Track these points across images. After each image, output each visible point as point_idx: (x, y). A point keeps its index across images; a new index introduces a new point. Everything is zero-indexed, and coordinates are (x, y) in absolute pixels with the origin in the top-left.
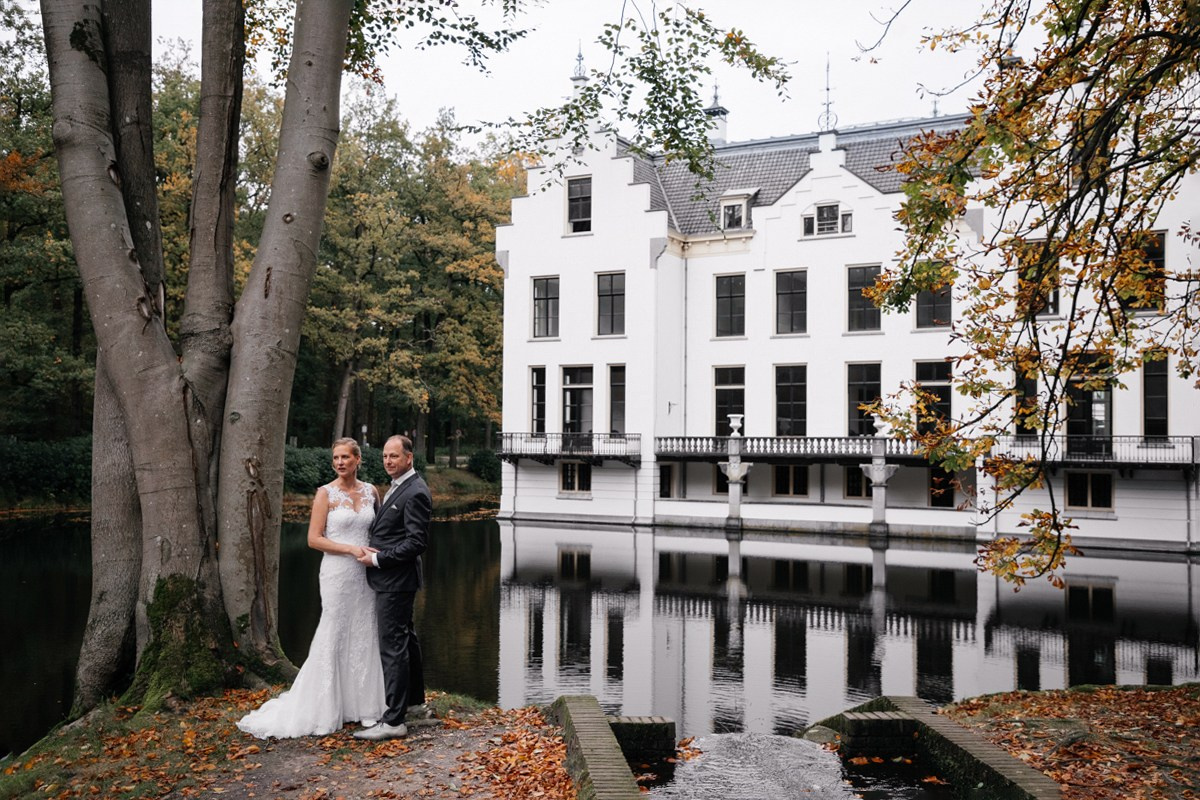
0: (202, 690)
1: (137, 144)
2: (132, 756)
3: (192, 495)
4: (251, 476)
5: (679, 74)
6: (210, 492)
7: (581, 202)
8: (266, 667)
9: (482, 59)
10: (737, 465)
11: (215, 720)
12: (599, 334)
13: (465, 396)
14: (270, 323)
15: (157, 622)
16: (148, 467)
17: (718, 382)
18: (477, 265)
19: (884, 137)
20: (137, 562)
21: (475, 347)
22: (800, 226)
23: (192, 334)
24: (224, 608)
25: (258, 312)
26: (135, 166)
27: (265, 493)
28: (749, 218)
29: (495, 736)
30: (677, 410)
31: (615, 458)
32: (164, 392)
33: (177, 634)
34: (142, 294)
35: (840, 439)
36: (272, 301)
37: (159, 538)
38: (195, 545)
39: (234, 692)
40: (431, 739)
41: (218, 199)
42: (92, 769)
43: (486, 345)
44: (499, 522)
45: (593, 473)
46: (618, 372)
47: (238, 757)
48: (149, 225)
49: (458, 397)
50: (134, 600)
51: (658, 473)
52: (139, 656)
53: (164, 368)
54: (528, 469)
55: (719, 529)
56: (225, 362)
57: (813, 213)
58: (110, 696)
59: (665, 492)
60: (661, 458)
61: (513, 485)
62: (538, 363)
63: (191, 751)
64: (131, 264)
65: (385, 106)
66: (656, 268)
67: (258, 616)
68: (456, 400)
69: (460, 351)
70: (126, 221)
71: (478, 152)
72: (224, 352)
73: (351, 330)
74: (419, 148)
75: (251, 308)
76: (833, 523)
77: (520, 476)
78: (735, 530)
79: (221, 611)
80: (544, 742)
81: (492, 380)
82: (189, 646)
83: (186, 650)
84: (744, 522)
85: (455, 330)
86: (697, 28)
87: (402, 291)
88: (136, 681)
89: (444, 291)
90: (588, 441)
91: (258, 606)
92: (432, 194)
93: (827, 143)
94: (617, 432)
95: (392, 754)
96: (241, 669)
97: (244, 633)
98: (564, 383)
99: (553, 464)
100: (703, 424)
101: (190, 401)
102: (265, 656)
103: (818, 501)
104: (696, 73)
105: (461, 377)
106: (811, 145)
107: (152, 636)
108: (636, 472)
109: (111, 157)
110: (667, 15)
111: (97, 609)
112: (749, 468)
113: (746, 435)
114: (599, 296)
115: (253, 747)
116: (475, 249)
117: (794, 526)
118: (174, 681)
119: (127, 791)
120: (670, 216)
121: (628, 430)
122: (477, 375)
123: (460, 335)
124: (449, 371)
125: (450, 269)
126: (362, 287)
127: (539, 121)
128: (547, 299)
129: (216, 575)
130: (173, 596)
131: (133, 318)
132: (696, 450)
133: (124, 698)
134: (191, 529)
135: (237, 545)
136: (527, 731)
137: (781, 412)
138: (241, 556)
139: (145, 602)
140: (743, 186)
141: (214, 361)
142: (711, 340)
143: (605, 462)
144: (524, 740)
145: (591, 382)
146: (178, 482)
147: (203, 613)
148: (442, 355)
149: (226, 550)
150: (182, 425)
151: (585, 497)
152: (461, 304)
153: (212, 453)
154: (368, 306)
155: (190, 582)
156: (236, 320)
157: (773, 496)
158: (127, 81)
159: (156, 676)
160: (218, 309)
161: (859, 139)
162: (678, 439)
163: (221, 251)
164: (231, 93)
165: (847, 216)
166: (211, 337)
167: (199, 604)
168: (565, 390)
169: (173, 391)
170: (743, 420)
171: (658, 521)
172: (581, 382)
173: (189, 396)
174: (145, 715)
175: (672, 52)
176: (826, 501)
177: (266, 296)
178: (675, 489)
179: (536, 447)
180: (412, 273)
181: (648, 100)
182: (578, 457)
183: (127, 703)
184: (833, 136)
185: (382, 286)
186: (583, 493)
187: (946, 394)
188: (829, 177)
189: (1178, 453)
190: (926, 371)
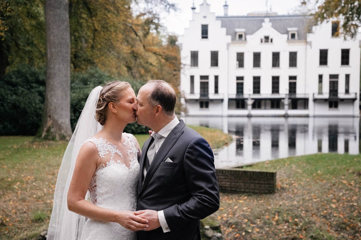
7: (205, 31)
12: (211, 67)
17: (237, 80)
22: (260, 41)
28: (245, 38)
45: (209, 104)
46: (216, 78)
51: (228, 103)
57: (263, 38)
60: (229, 100)
66: (228, 50)
90: (207, 95)
93: (267, 20)
99: (197, 102)
108: (222, 103)
114: (211, 57)
120: (232, 37)
132: (239, 97)
137: (254, 88)
140: (239, 28)
143: (212, 101)
165: (271, 39)
168: (201, 82)
172: (206, 80)
182: (205, 99)
186: (206, 109)
187: (295, 83)
188: (267, 29)
189: (352, 96)
190: (291, 78)
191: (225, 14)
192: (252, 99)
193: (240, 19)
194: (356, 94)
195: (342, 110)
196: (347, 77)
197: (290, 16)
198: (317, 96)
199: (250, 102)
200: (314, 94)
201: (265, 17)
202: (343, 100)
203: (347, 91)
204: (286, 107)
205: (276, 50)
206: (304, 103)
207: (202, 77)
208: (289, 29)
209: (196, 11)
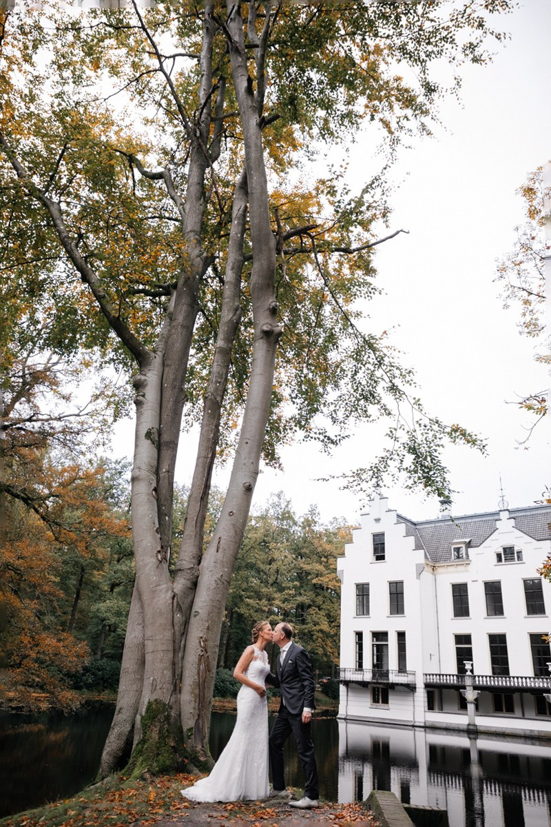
0: (164, 771)
1: (166, 481)
2: (120, 801)
3: (170, 655)
4: (201, 647)
5: (428, 449)
6: (180, 655)
7: (380, 545)
8: (199, 761)
9: (329, 449)
10: (471, 692)
11: (168, 788)
12: (391, 614)
13: (321, 649)
14: (218, 565)
15: (145, 727)
16: (151, 638)
17: (457, 643)
18: (328, 579)
19: (534, 513)
20: (140, 692)
21: (326, 623)
22: (495, 558)
23: (180, 570)
24: (180, 722)
25: (213, 560)
26: (164, 491)
27: (208, 657)
28: (467, 554)
29: (331, 814)
30: (435, 658)
31: (402, 685)
32: (163, 599)
33: (155, 735)
34: (159, 549)
35: (530, 678)
36: (220, 554)
37: (152, 678)
38: (169, 684)
39: (181, 775)
40: (291, 811)
41: (199, 504)
42: (97, 805)
43: (332, 622)
44: (338, 720)
45: (390, 694)
46: (401, 636)
47: (177, 809)
48: (167, 518)
49: (317, 649)
50: (136, 714)
51: (426, 695)
52: (134, 746)
53: (165, 586)
54: (354, 690)
55: (463, 731)
56: (195, 585)
57: (501, 551)
58: (117, 771)
59: (431, 707)
60: (427, 686)
61: (346, 699)
62: (359, 629)
63: (152, 802)
64: (156, 534)
65: (286, 504)
66: (419, 579)
67: (198, 730)
68: (316, 651)
69: (318, 624)
70: (157, 515)
71: (329, 525)
72: (194, 580)
73: (264, 611)
74: (300, 524)
75: (210, 557)
76: (531, 731)
77: (349, 694)
78: (473, 732)
79: (179, 724)
80: (362, 819)
81: (335, 641)
82: (160, 743)
83: (158, 745)
84: (478, 727)
85: (316, 613)
86: (435, 427)
87: (290, 592)
88: (130, 761)
89: (311, 593)
90: (386, 674)
91: (199, 723)
92: (306, 545)
93: (504, 515)
94: (402, 668)
95: (266, 817)
96: (186, 761)
97: (190, 739)
98: (373, 641)
99: (367, 687)
100: (450, 667)
101: (175, 604)
102: (200, 754)
103: (521, 716)
104: (437, 448)
105: (319, 639)
106: (496, 517)
107: (142, 735)
108: (413, 694)
109: (154, 485)
110: (420, 422)
111: (118, 718)
112: (478, 693)
113: (475, 674)
114: (390, 594)
115: (186, 804)
116: (327, 572)
117: (508, 731)
118: (149, 763)
119: (112, 819)
120: (425, 553)
121: (408, 669)
122: (327, 638)
123: (318, 616)
124: (312, 635)
125: (314, 581)
126: (271, 589)
127: (358, 475)
128: (363, 595)
129: (178, 702)
130: (156, 712)
131: (154, 560)
132: (447, 682)
133: (123, 771)
134: (168, 673)
135: (191, 686)
136: (350, 812)
137: (494, 661)
138: (192, 692)
139: (141, 715)
140: (462, 538)
141: (189, 584)
142: (452, 619)
143: (396, 687)
144: (349, 817)
145: (387, 641)
146: (164, 647)
147: (169, 724)
148: (310, 626)
149: (185, 688)
150: (170, 616)
151: (386, 708)
152: (319, 600)
153: (183, 633)
154: (274, 599)
155: (164, 704)
156: (202, 563)
157: (493, 712)
158: (166, 453)
159: (141, 759)
160: (194, 557)
161: (521, 514)
162: (436, 675)
163: (198, 529)
164: (210, 456)
165: (519, 552)
166: (189, 571)
167: (168, 718)
168: (373, 645)
169: (168, 598)
170: (472, 665)
171: (427, 724)
172: (382, 641)
173: (175, 601)
174: (131, 781)
175: (424, 439)
176: (526, 717)
177: (217, 551)
178: (436, 706)
179: (358, 677)
180: (296, 583)
181: (414, 463)
182: (381, 683)
183: (124, 775)
184: (507, 512)
185: (281, 590)
186: (385, 706)
188: (506, 534)
199: (471, 695)
207: (376, 635)
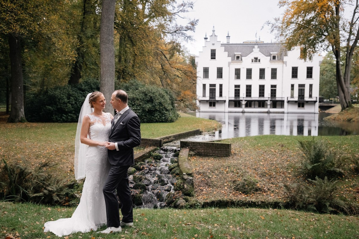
7: (213, 54)
12: (217, 78)
17: (235, 87)
22: (251, 61)
28: (241, 59)
31: (221, 101)
35: (257, 97)
45: (216, 103)
46: (221, 86)
57: (253, 58)
60: (229, 101)
66: (229, 67)
77: (201, 104)
90: (215, 98)
93: (256, 47)
99: (208, 102)
108: (225, 103)
114: (217, 72)
120: (231, 58)
121: (223, 96)
128: (206, 72)
137: (247, 93)
140: (237, 52)
142: (234, 80)
143: (218, 101)
162: (231, 97)
165: (259, 59)
168: (210, 88)
171: (229, 112)
172: (213, 87)
176: (255, 108)
179: (203, 99)
182: (213, 101)
186: (214, 107)
187: (275, 90)
188: (256, 53)
189: (314, 99)
190: (272, 86)
191: (227, 42)
192: (245, 101)
193: (238, 45)
194: (317, 98)
195: (307, 109)
196: (311, 86)
197: (271, 44)
198: (290, 99)
199: (244, 103)
200: (288, 98)
201: (255, 44)
202: (307, 102)
203: (311, 96)
204: (269, 106)
205: (262, 67)
206: (281, 103)
207: (211, 85)
208: (271, 53)
209: (208, 40)
